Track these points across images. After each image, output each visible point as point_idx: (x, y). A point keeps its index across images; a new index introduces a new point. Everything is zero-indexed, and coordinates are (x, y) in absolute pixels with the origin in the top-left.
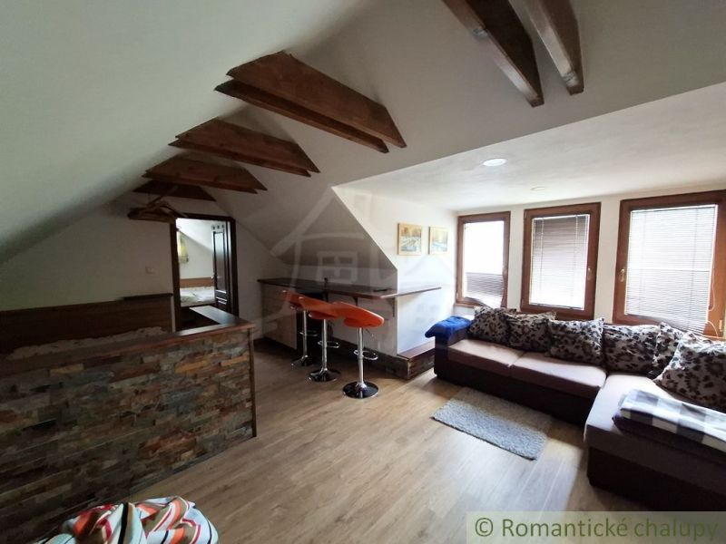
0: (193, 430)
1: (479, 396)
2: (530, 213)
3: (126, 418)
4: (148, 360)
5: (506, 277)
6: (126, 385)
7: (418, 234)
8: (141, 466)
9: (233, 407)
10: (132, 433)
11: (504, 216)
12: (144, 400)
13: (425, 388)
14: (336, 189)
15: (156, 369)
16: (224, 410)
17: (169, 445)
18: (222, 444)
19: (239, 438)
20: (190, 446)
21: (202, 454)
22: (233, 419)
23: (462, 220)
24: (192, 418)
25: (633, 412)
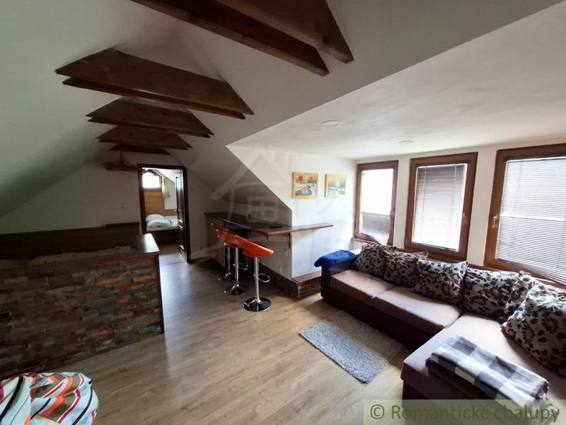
0: (112, 325)
1: (347, 320)
2: (416, 162)
3: (59, 315)
4: (75, 275)
5: (392, 218)
6: (59, 292)
7: (313, 181)
8: (72, 347)
9: (144, 312)
10: (65, 325)
11: (392, 164)
12: (73, 303)
13: (309, 308)
14: (230, 147)
15: (81, 282)
16: (136, 313)
17: (94, 335)
18: (135, 337)
19: (150, 333)
20: (110, 336)
21: (120, 343)
22: (144, 320)
23: (361, 167)
24: (111, 317)
25: (441, 358)
